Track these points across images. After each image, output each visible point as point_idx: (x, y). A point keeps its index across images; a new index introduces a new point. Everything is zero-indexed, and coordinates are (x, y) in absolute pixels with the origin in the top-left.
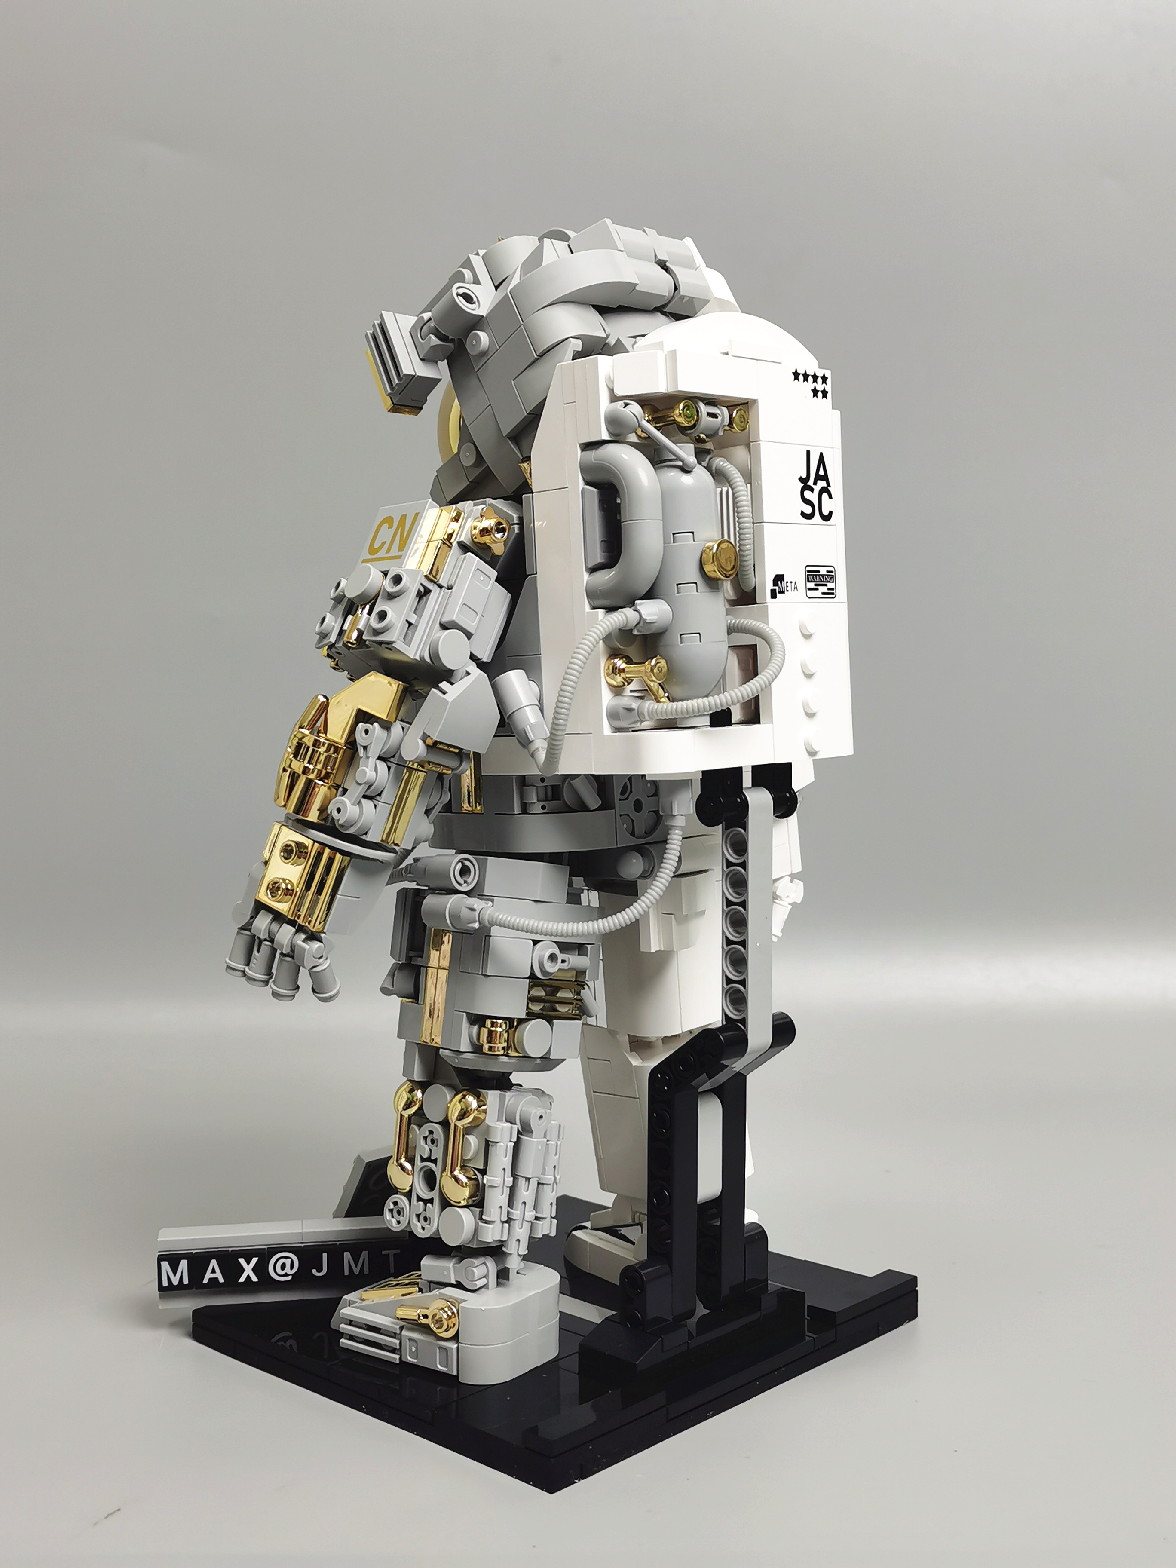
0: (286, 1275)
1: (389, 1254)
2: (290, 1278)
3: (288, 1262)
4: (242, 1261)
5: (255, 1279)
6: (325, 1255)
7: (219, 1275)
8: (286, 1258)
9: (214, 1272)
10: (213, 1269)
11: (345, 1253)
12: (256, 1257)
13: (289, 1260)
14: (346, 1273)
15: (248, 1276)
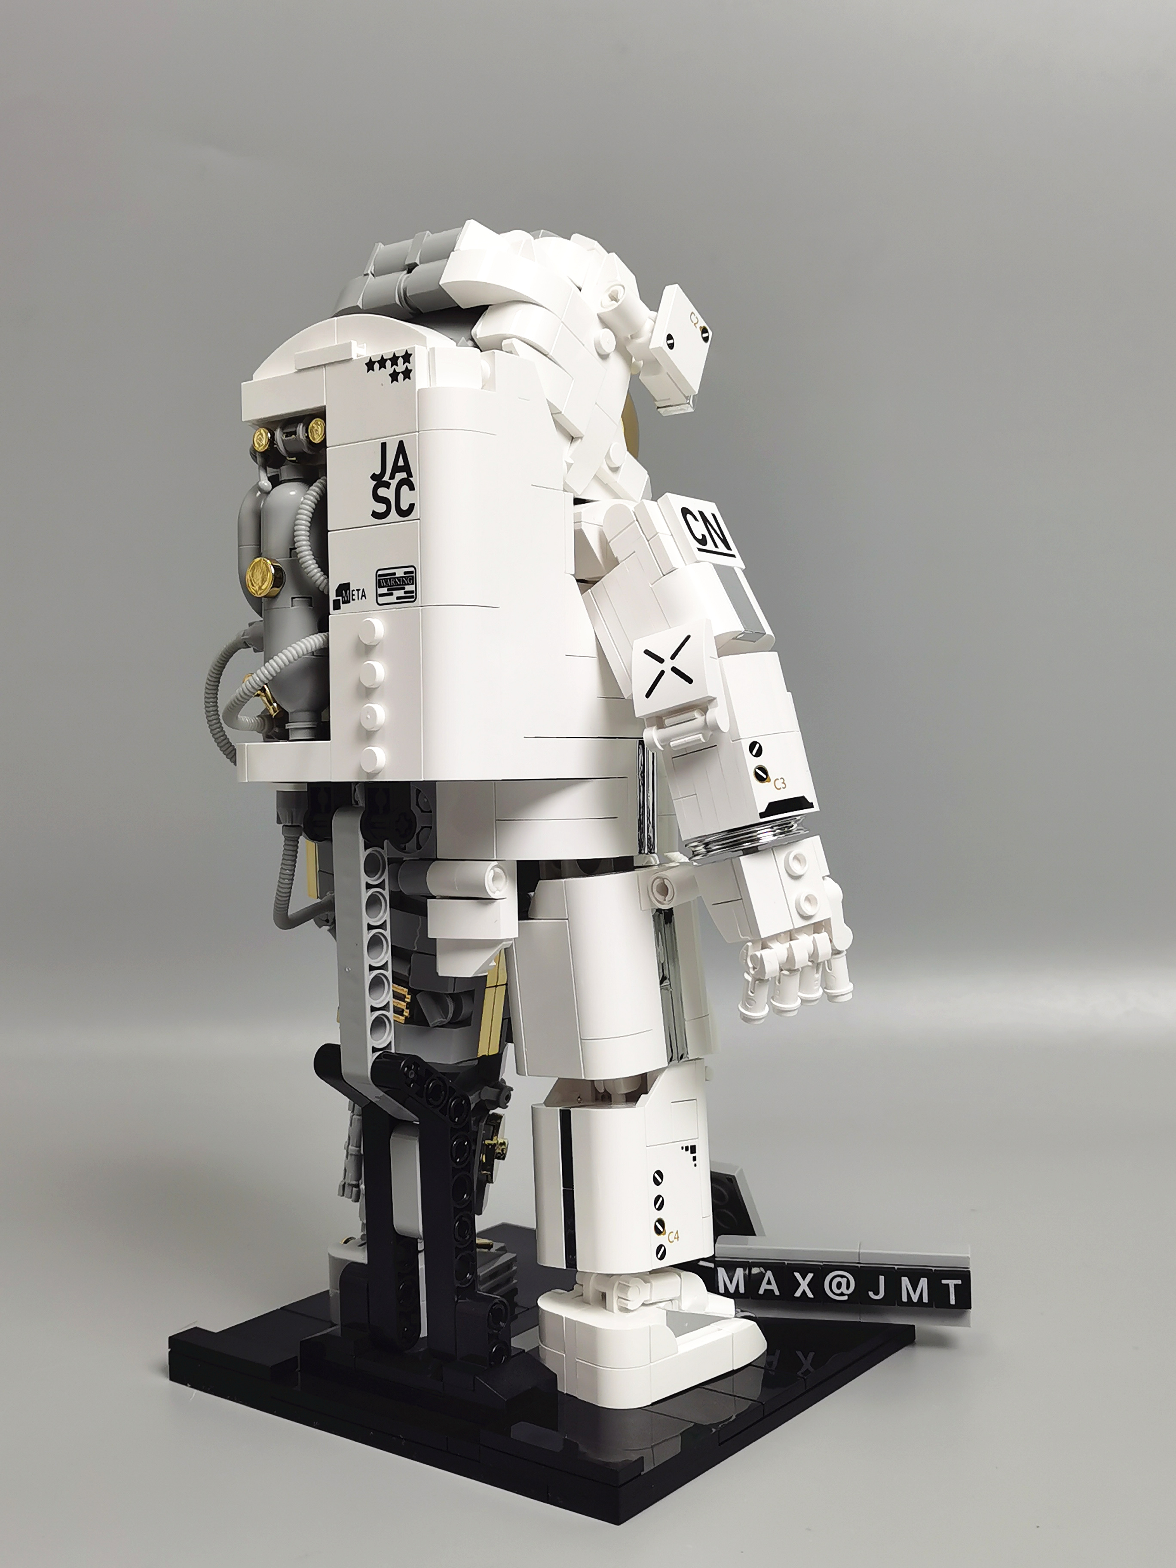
0: (842, 1294)
1: (948, 1285)
2: (846, 1298)
3: (844, 1281)
4: (797, 1275)
5: (810, 1295)
6: (882, 1278)
7: (774, 1287)
8: (842, 1276)
9: (769, 1284)
10: (769, 1280)
11: (903, 1278)
12: (811, 1272)
13: (846, 1279)
14: (905, 1299)
15: (804, 1291)
